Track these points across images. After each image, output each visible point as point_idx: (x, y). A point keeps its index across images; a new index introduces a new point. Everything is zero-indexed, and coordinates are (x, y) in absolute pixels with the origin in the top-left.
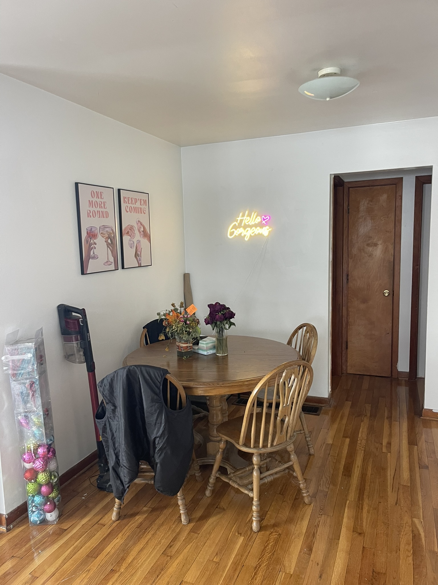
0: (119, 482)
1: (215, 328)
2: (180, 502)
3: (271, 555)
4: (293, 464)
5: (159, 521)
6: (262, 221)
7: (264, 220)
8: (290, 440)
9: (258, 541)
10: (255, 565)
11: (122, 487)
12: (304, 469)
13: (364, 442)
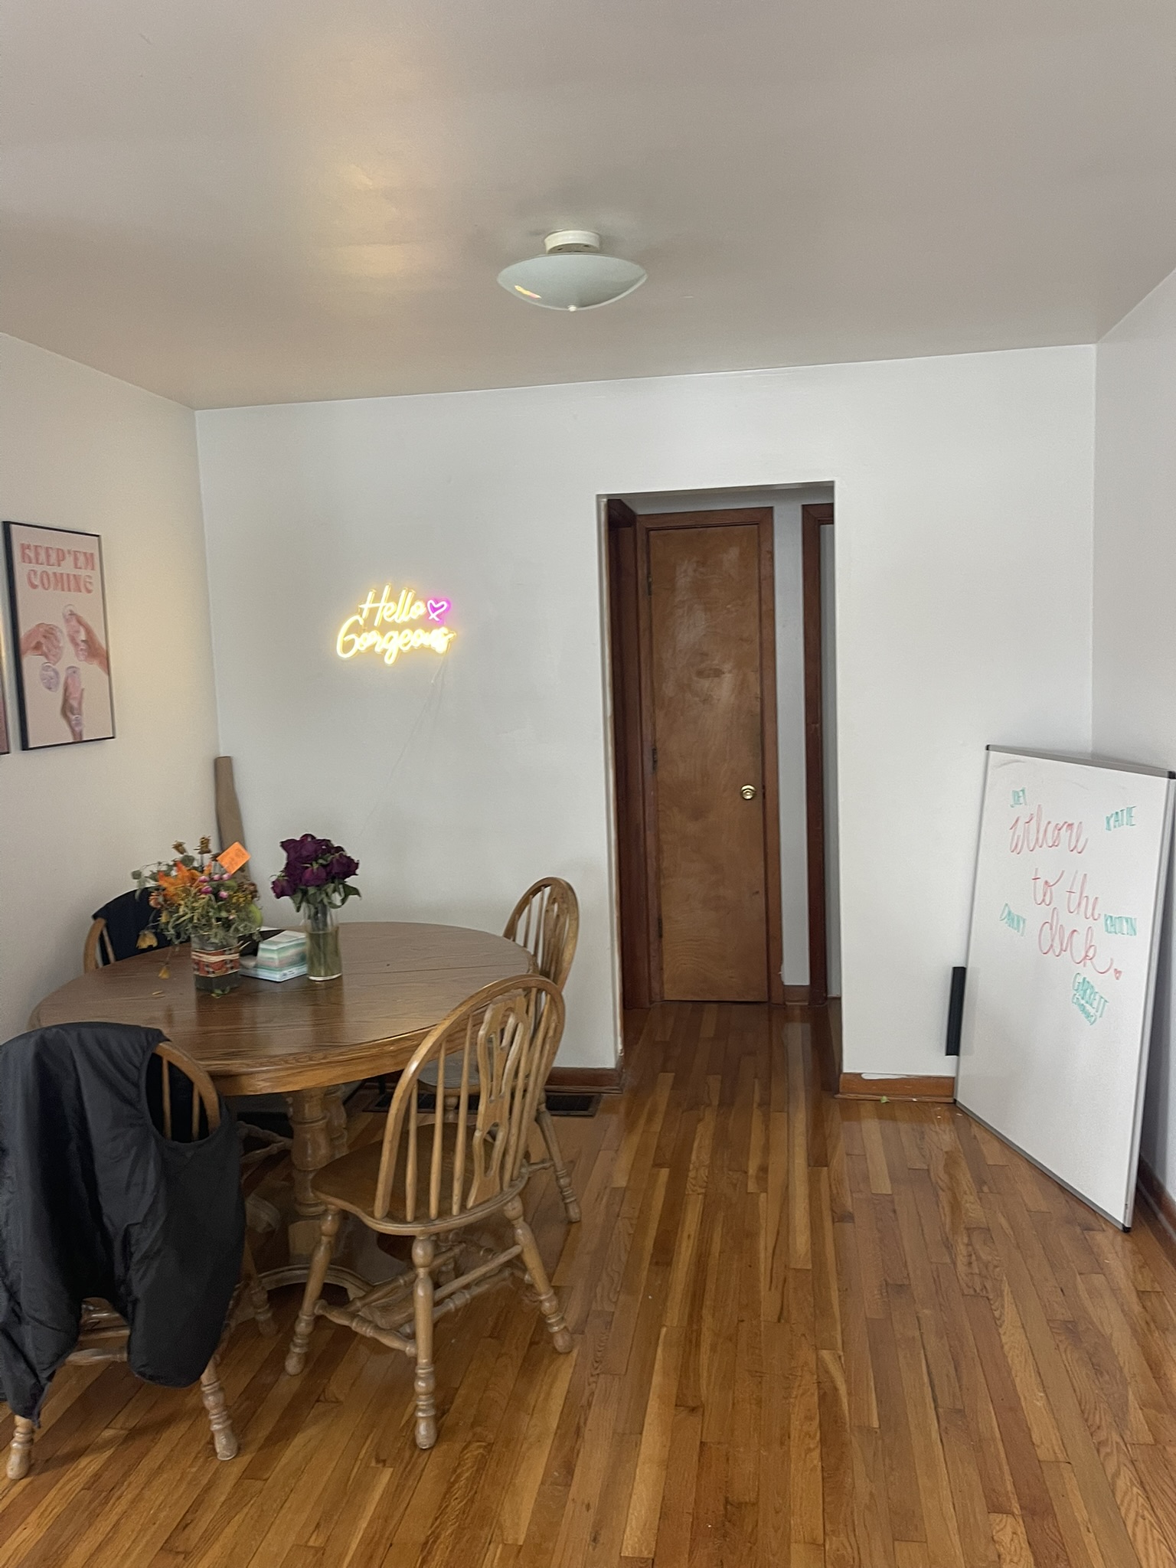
0: (23, 1366)
1: (304, 905)
2: (210, 1402)
3: (466, 1503)
4: (522, 1252)
5: (148, 1464)
6: (428, 614)
7: (434, 610)
8: (510, 1190)
9: (431, 1473)
10: (423, 1539)
11: (33, 1381)
12: (552, 1264)
13: (703, 1173)
